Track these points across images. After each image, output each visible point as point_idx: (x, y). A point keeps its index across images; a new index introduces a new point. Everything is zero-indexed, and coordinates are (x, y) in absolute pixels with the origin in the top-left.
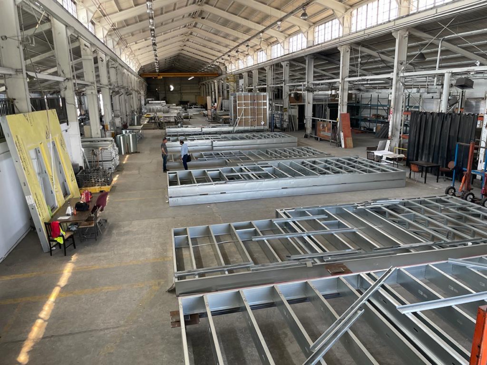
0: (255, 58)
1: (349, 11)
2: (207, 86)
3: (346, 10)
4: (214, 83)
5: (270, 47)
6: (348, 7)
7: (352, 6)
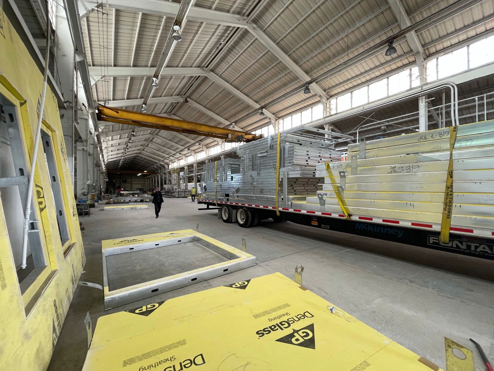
0: (195, 157)
1: (277, 121)
2: (151, 179)
3: (276, 120)
4: (158, 176)
5: (208, 149)
6: (277, 118)
7: (279, 118)
